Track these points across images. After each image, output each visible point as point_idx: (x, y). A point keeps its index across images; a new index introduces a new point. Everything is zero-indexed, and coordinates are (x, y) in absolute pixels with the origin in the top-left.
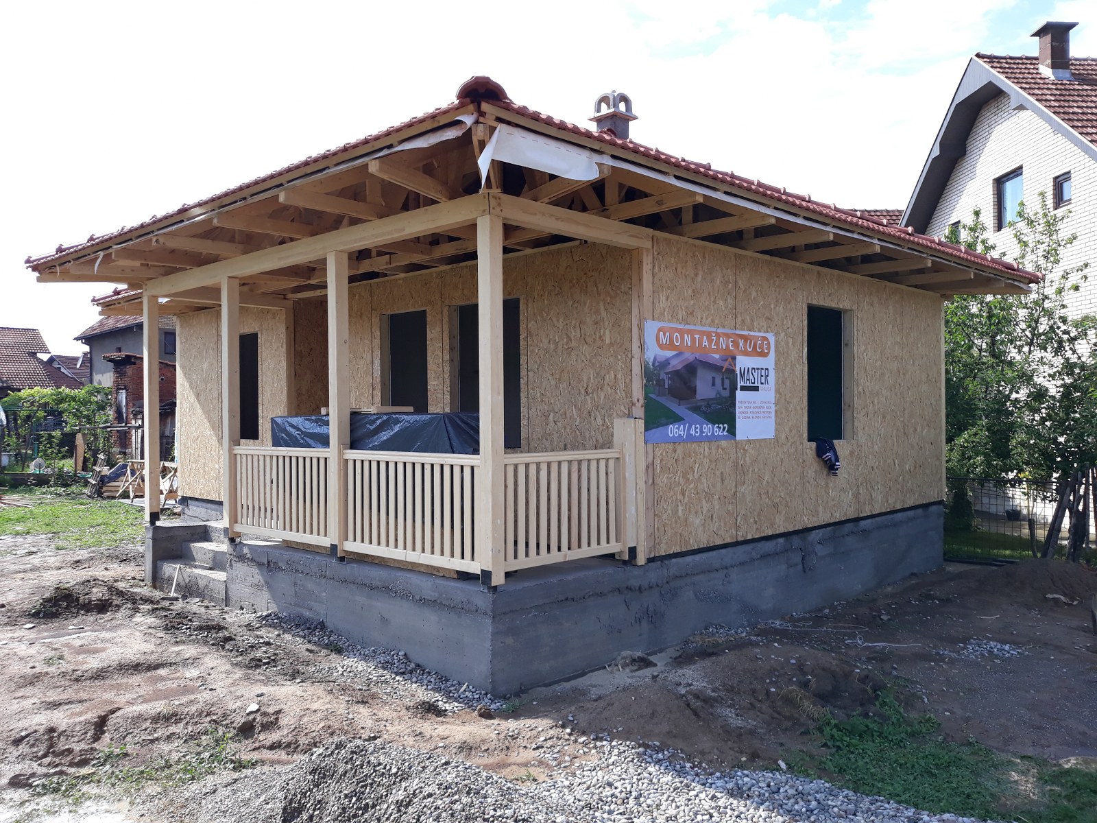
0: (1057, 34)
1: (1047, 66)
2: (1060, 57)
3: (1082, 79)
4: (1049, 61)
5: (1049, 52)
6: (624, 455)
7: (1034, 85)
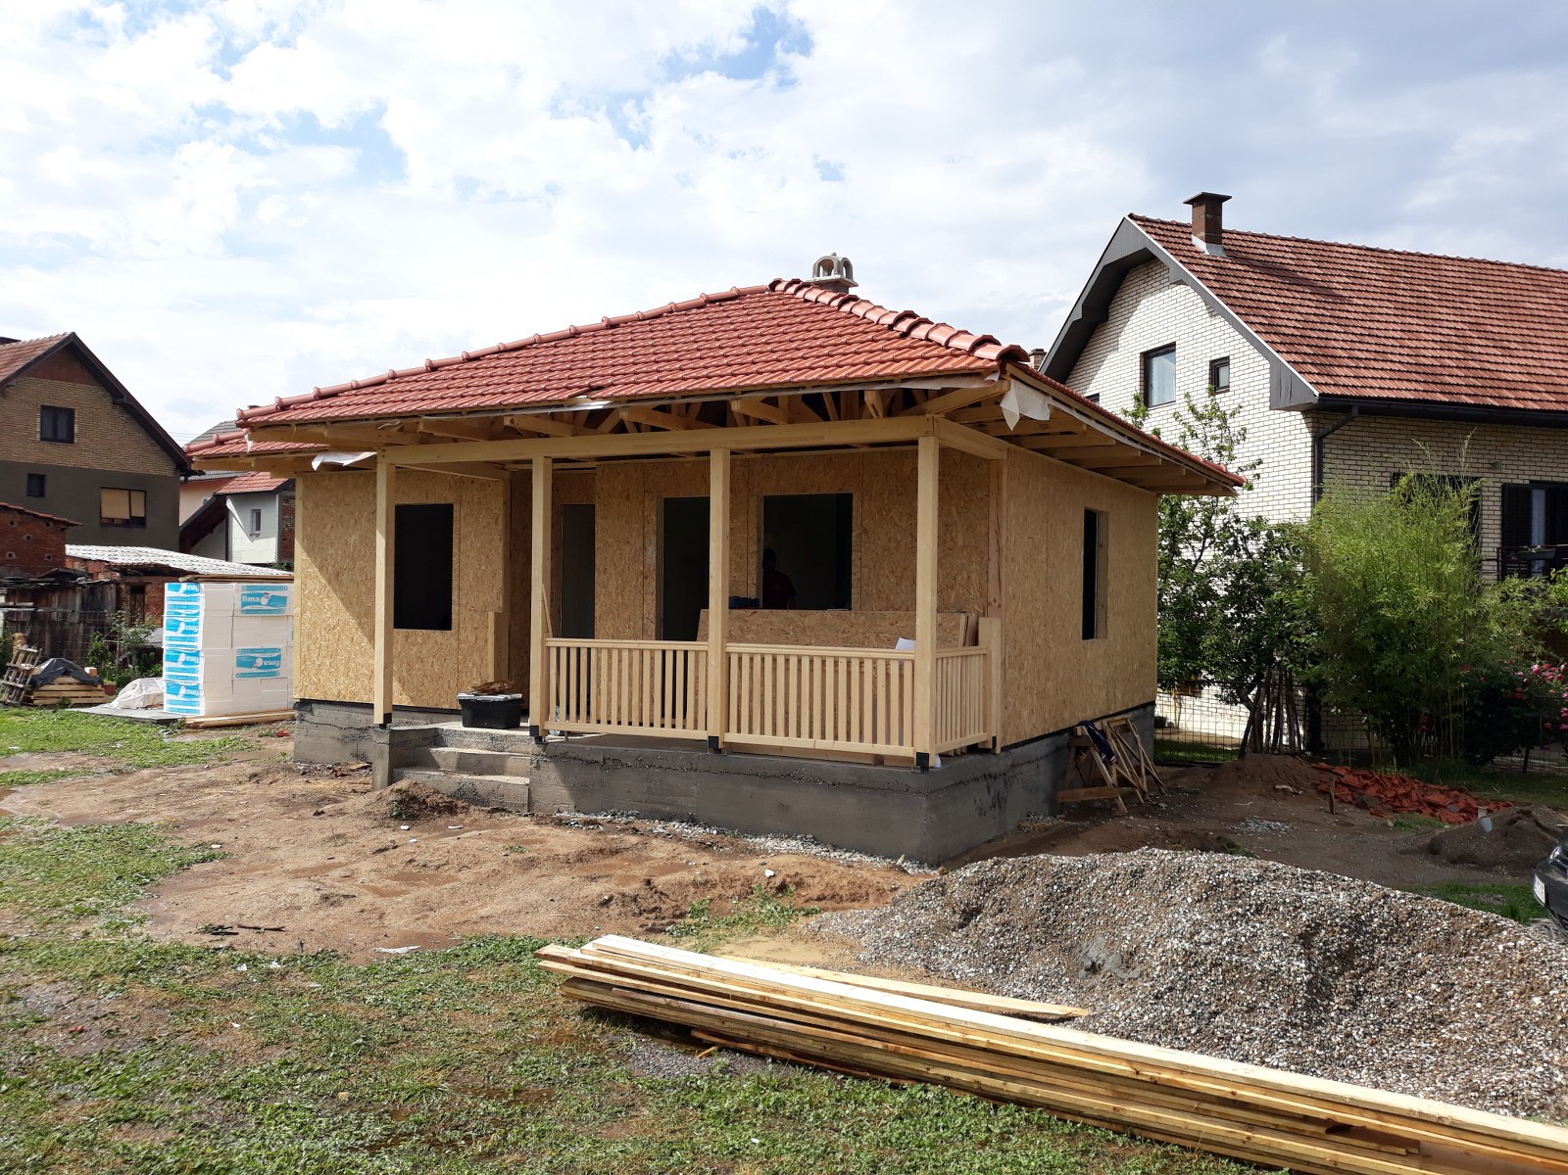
0: (1210, 205)
1: (1201, 238)
2: (1214, 231)
3: (1234, 255)
4: (1203, 234)
5: (1203, 224)
6: (990, 653)
7: (1192, 258)
